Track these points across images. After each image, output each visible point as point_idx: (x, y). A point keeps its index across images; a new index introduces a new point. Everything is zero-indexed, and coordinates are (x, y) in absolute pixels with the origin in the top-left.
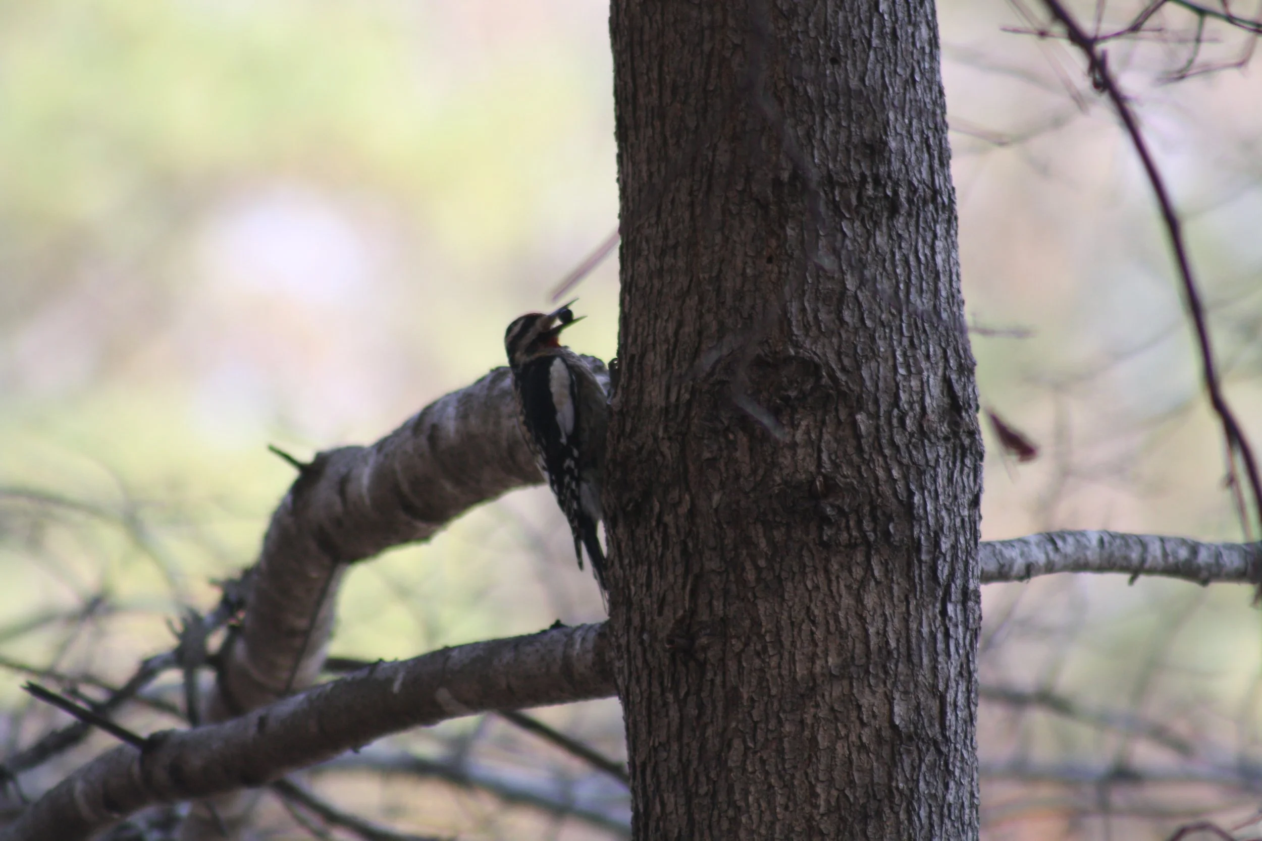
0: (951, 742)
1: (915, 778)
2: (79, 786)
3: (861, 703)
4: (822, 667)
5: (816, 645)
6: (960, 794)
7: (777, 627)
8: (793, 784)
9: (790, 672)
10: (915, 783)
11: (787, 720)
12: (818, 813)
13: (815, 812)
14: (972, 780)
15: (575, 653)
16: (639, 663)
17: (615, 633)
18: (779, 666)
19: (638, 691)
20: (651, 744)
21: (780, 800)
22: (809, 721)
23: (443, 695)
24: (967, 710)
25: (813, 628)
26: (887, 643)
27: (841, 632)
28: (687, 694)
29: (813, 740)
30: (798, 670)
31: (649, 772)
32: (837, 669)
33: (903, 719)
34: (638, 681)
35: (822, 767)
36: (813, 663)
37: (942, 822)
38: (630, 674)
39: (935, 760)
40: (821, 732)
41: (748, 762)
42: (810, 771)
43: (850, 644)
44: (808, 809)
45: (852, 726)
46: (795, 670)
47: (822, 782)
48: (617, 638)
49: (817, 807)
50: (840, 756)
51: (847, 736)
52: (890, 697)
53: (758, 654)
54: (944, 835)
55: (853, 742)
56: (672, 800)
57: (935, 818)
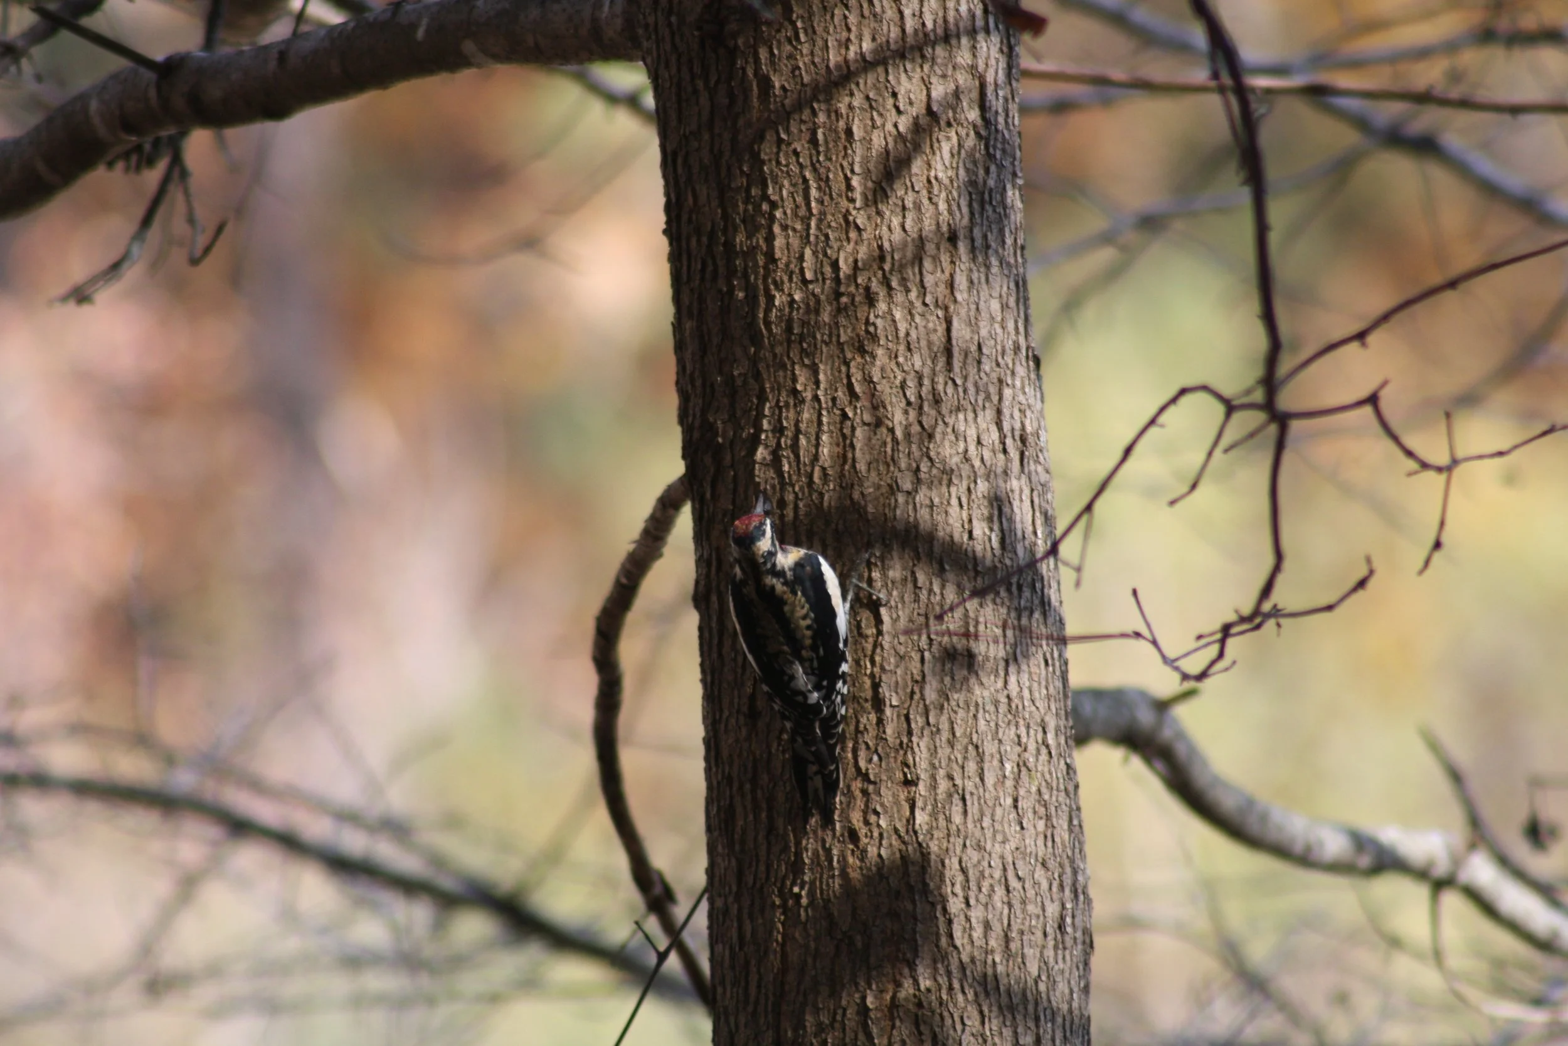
0: (991, 124)
1: (954, 165)
2: (94, 105)
3: (896, 90)
4: (856, 53)
5: (849, 30)
6: (1002, 177)
7: (809, 13)
8: (828, 177)
9: (823, 60)
10: (955, 172)
11: (820, 110)
12: (855, 208)
13: (851, 206)
14: (1015, 159)
15: (604, 15)
16: (668, 47)
17: (642, 10)
18: (812, 54)
19: (667, 76)
20: (682, 132)
21: (814, 193)
22: (844, 110)
23: (469, 47)
24: (1008, 87)
25: (846, 12)
26: (924, 24)
27: (875, 15)
28: (718, 82)
29: (849, 132)
30: (831, 57)
31: (680, 161)
32: (872, 55)
33: (941, 105)
34: (667, 66)
35: (857, 159)
36: (847, 48)
37: (983, 208)
38: (659, 56)
39: (975, 145)
40: (856, 120)
41: (781, 155)
42: (845, 164)
43: (885, 28)
44: (844, 203)
45: (888, 115)
46: (828, 57)
47: (858, 174)
48: (645, 17)
49: (852, 201)
50: (876, 147)
51: (883, 125)
52: (927, 82)
53: (790, 41)
54: (985, 222)
55: (889, 132)
56: (705, 192)
57: (976, 205)
